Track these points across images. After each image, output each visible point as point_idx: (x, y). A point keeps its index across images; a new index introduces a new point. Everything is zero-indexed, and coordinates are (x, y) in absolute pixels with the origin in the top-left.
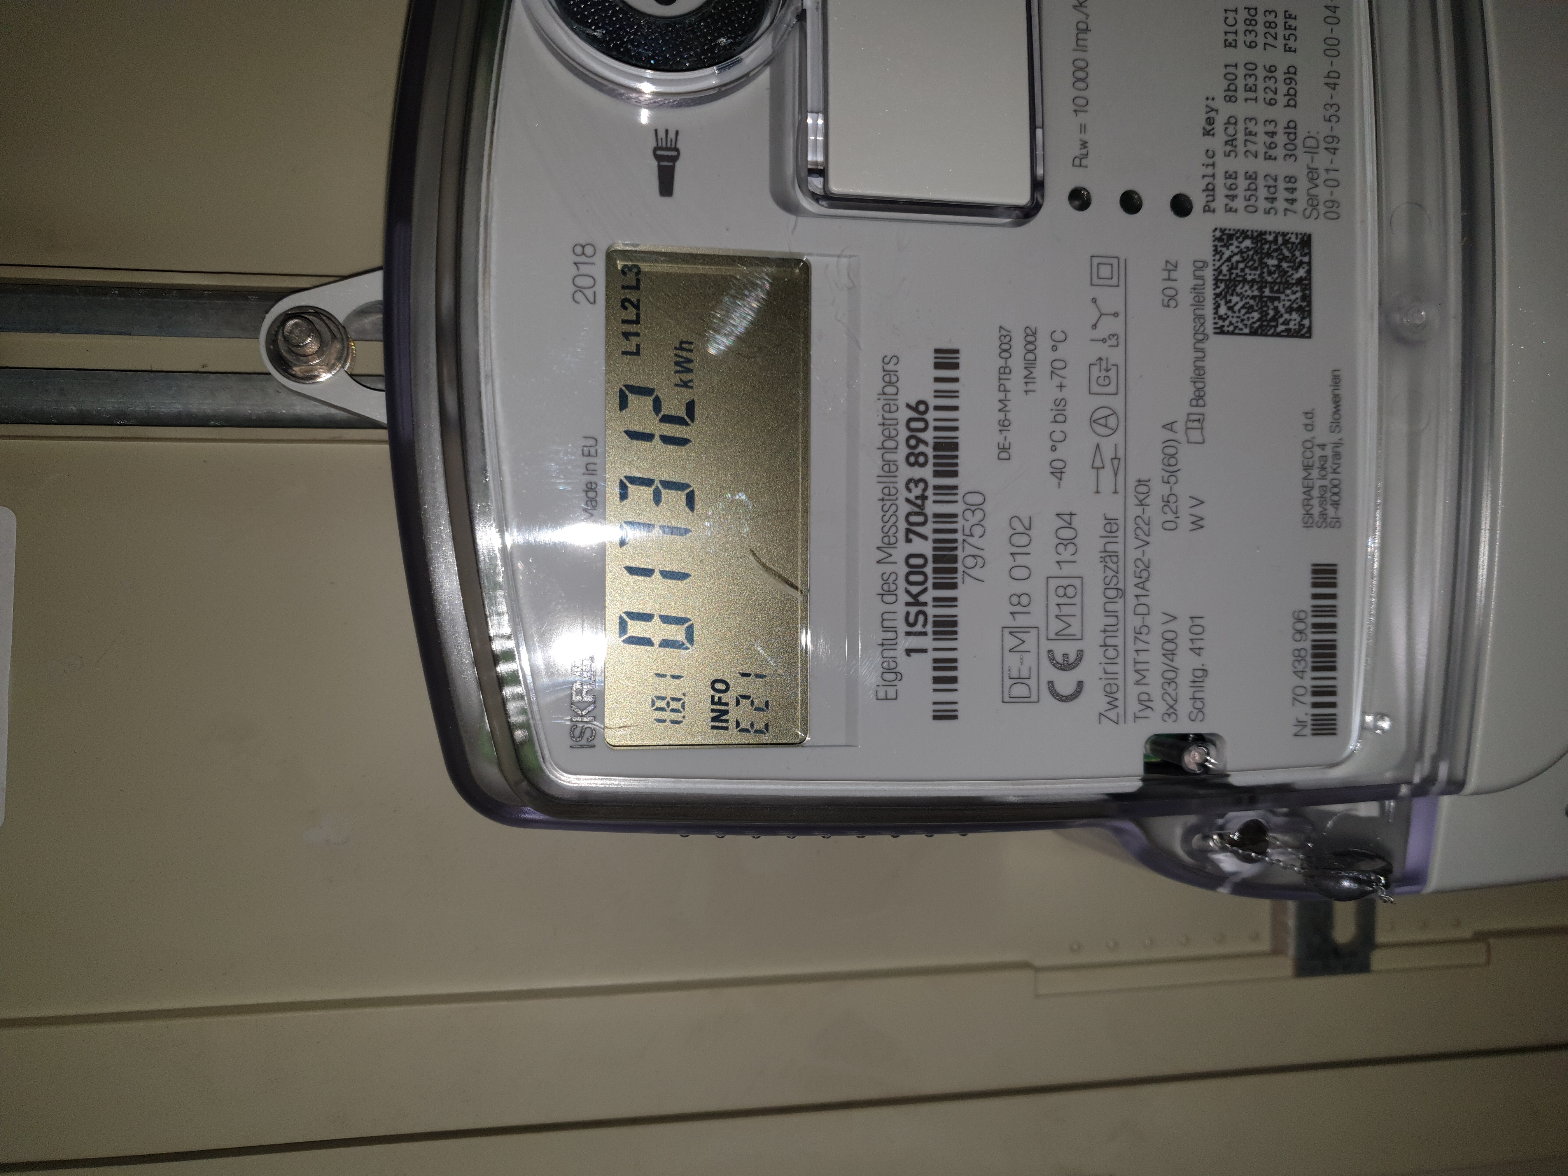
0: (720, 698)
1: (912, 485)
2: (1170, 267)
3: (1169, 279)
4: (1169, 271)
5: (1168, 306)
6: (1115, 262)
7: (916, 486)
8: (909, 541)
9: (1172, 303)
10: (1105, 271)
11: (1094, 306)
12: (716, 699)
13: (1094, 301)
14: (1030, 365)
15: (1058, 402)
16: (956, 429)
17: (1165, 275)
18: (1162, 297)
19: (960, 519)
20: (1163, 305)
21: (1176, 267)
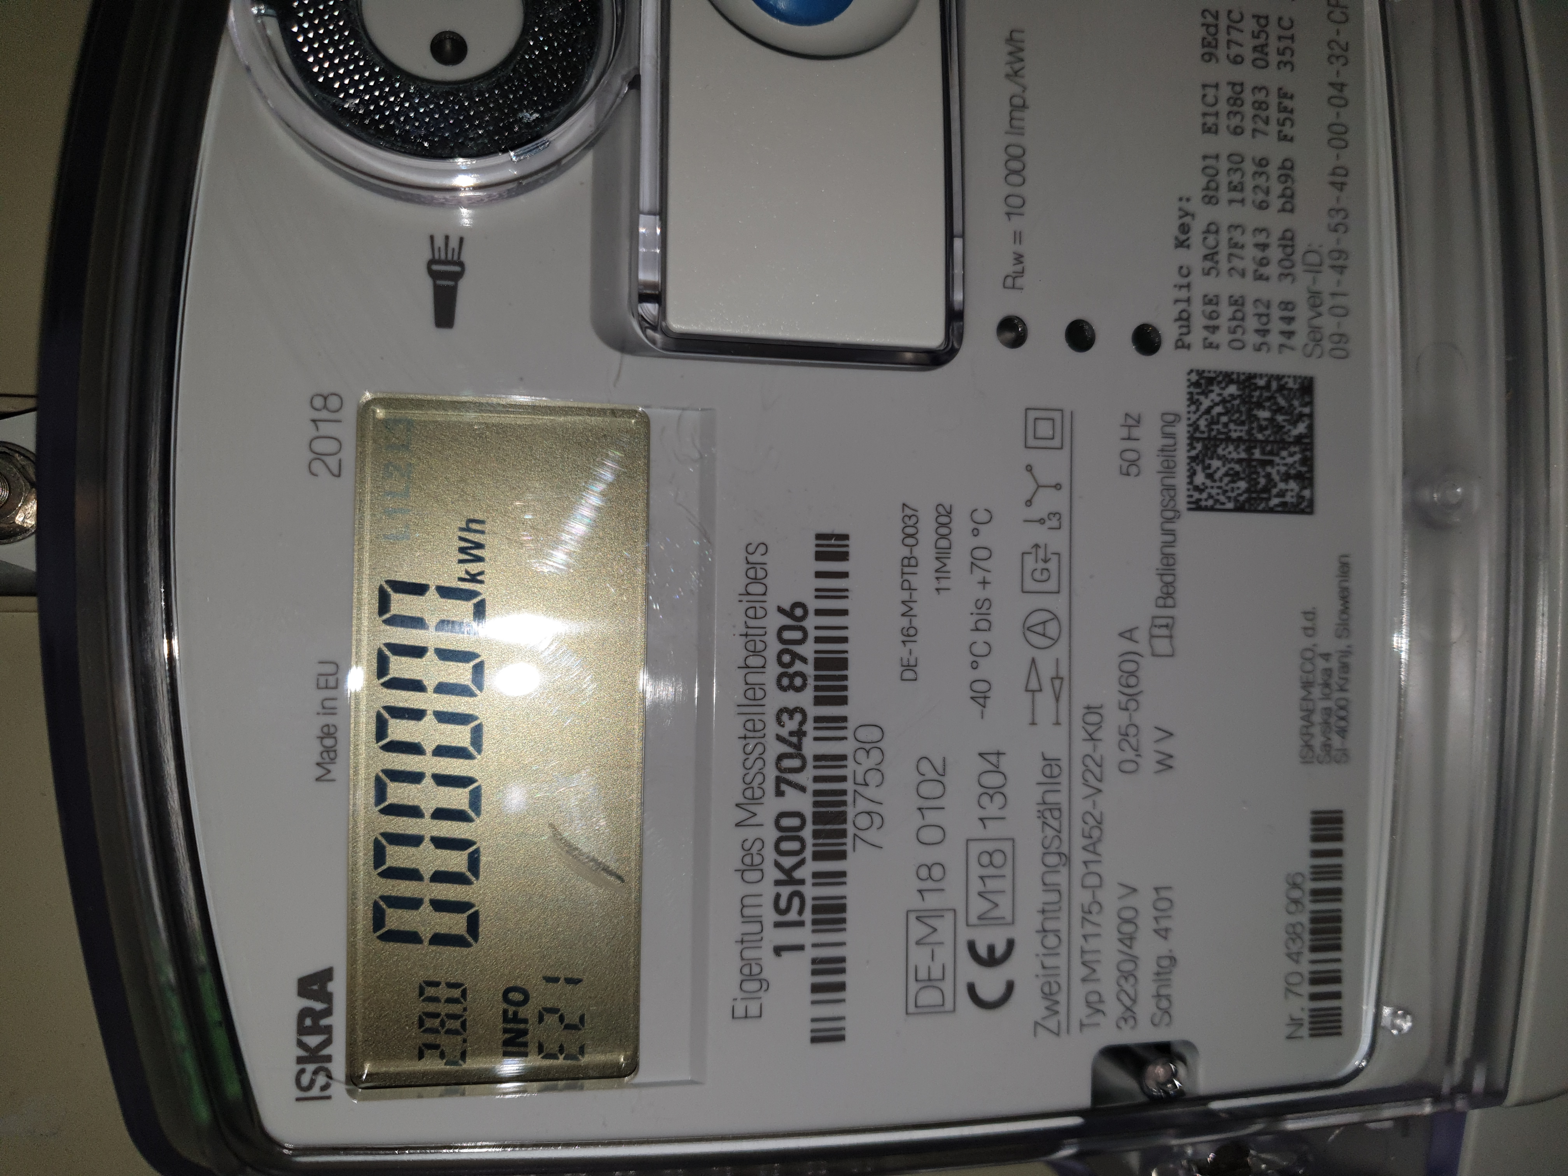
0: (515, 1014)
1: (785, 717)
2: (1130, 422)
3: (1129, 439)
4: (1130, 426)
5: (1128, 474)
6: (1057, 415)
7: (791, 718)
8: (780, 793)
9: (1133, 470)
10: (1044, 429)
11: (1028, 474)
12: (510, 1013)
13: (1029, 468)
14: (942, 555)
15: (979, 604)
16: (845, 640)
17: (1124, 432)
18: (1120, 462)
19: (850, 762)
20: (1121, 473)
21: (1139, 422)
